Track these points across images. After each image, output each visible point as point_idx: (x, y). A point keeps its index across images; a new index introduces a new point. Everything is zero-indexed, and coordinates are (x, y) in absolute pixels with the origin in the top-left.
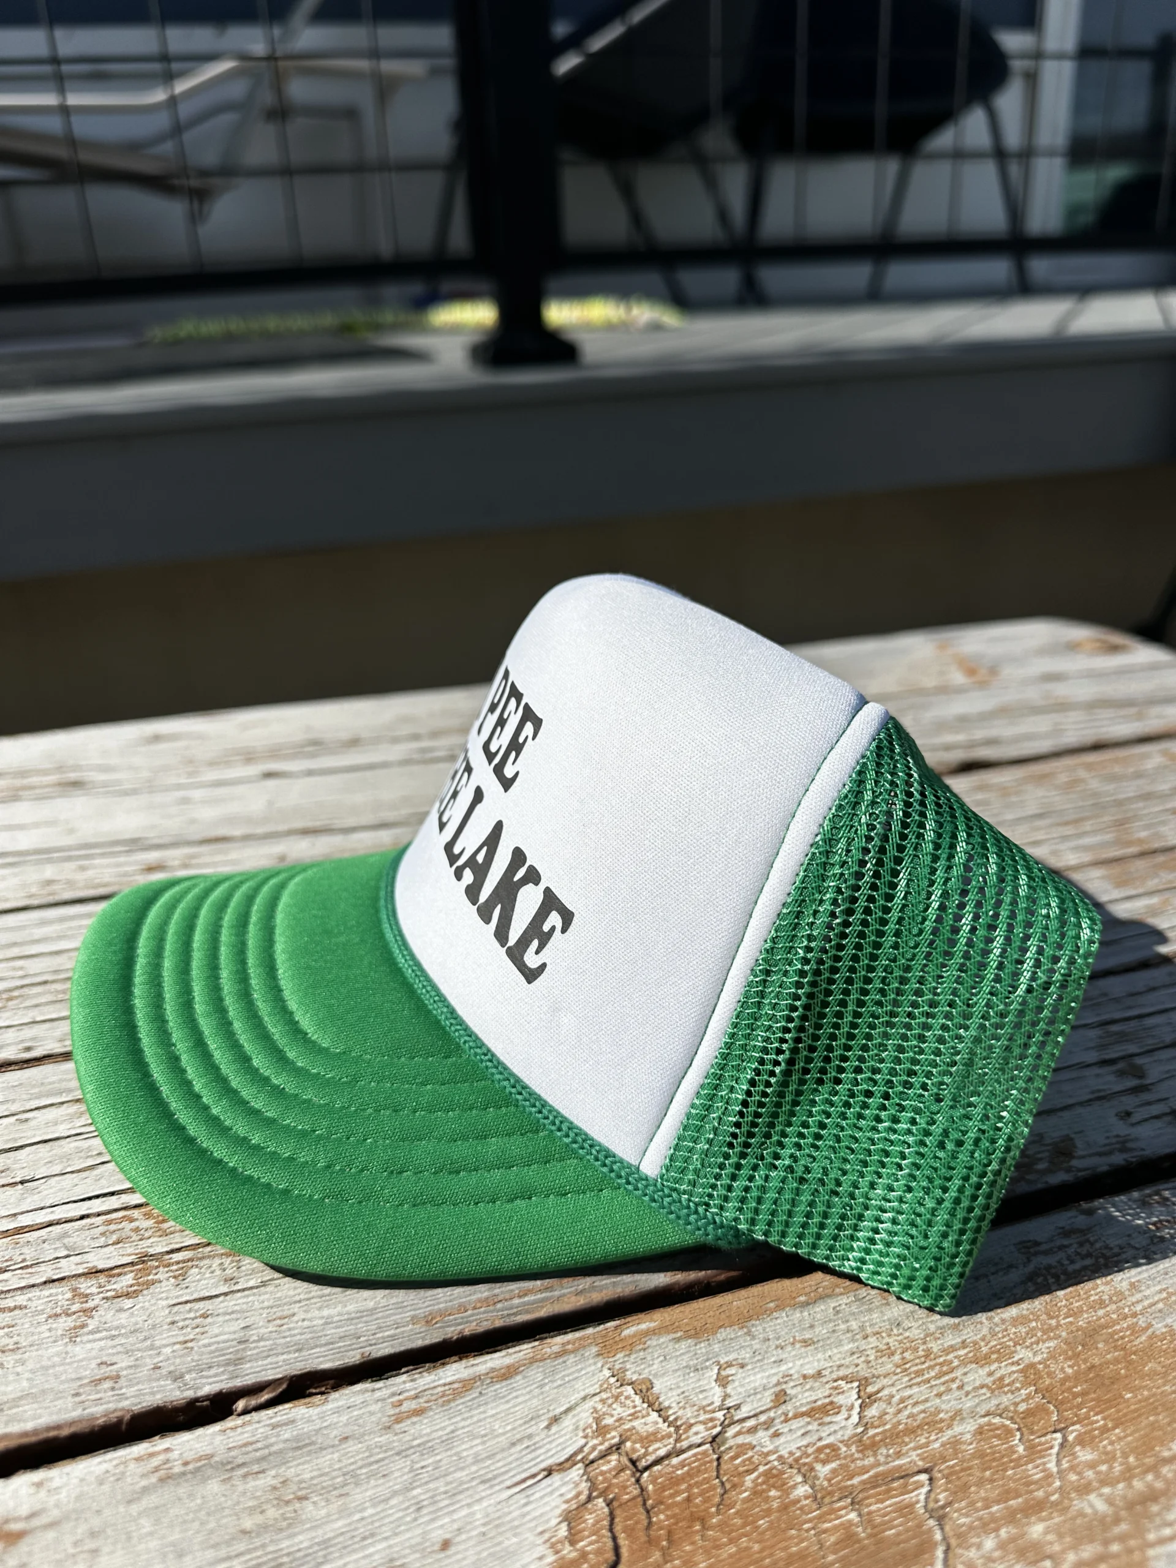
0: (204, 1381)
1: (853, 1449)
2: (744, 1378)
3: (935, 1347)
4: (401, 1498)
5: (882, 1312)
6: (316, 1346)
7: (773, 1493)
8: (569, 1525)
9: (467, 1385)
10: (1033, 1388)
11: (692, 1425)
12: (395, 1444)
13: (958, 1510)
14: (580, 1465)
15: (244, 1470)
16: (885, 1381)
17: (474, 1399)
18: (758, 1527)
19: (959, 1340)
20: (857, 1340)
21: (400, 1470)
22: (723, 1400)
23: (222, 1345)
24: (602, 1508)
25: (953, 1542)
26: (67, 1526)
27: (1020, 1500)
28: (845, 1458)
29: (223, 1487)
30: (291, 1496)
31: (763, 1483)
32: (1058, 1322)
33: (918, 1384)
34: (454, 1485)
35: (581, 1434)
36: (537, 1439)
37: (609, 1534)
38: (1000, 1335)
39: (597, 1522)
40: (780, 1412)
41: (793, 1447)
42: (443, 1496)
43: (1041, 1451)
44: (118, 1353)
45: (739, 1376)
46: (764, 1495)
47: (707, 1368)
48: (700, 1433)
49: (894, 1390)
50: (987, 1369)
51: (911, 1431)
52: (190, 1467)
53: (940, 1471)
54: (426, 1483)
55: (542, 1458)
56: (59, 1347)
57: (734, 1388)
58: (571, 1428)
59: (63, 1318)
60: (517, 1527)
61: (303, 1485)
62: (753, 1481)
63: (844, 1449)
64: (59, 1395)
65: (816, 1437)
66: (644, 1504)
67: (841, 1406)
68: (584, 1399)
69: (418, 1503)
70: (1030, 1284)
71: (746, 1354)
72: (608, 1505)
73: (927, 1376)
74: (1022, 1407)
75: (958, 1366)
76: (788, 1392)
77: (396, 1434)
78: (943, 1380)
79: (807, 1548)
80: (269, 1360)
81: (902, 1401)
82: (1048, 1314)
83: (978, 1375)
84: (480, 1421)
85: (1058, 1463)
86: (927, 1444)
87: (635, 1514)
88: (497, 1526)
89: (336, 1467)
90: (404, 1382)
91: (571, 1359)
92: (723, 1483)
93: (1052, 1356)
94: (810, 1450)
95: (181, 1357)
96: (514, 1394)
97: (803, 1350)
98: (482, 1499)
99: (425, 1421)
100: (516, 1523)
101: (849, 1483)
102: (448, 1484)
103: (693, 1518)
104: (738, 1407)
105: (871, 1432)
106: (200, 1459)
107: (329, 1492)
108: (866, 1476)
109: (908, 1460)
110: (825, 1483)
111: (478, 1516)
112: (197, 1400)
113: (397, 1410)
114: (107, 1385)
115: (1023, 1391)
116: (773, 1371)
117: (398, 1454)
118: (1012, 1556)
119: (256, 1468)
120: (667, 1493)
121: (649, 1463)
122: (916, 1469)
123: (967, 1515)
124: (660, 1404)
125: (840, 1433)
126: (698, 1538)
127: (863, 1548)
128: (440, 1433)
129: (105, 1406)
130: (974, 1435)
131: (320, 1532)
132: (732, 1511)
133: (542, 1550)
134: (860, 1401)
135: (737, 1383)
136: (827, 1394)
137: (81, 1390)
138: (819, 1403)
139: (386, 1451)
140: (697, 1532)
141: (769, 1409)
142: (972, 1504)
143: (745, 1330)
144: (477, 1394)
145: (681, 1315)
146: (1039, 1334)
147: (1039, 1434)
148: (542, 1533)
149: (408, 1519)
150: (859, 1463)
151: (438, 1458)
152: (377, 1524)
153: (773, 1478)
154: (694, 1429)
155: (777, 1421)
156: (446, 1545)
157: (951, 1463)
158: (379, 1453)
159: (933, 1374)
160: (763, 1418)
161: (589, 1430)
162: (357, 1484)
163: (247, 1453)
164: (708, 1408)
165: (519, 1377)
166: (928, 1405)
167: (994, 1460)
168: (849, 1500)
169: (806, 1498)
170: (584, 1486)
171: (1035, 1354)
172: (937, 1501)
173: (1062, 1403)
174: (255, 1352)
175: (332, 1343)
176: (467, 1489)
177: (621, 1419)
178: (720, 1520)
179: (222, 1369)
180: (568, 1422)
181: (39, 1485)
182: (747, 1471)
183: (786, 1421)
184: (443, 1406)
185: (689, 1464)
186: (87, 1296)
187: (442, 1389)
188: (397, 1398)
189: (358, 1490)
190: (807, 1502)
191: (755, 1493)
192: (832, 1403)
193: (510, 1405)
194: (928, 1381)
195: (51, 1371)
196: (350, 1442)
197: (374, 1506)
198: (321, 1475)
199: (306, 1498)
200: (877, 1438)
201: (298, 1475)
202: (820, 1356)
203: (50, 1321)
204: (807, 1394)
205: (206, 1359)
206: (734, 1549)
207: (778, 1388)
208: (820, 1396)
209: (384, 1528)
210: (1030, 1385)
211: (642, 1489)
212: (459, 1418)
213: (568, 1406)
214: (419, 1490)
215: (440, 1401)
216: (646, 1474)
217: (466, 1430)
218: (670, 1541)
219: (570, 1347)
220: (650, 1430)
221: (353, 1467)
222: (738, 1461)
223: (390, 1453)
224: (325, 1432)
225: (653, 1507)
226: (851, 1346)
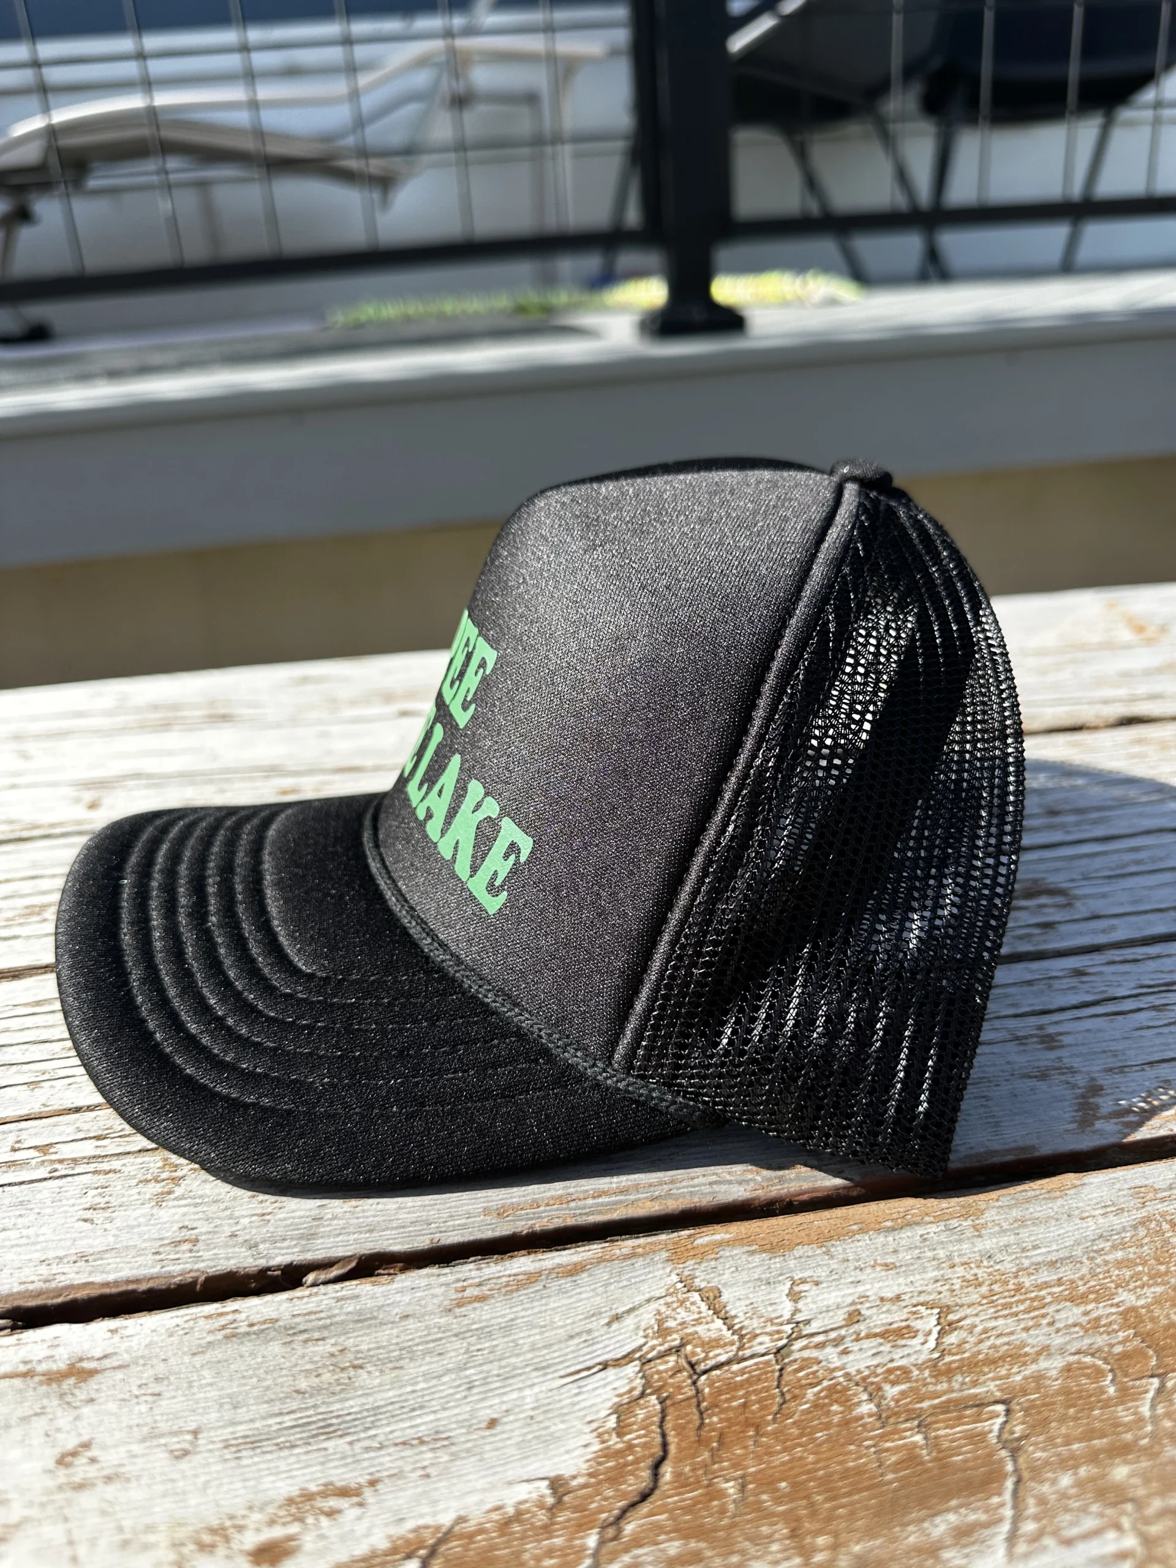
0: (277, 1251)
1: (927, 1373)
2: (817, 1295)
3: (1027, 1282)
4: (453, 1376)
5: (973, 1243)
6: (387, 1229)
7: (835, 1408)
8: (618, 1417)
9: (532, 1278)
10: (1132, 1331)
11: (757, 1336)
12: (455, 1326)
13: (1035, 1444)
14: (637, 1362)
15: (305, 1336)
16: (969, 1311)
17: (537, 1291)
18: (815, 1439)
19: (1055, 1277)
20: (943, 1269)
21: (455, 1351)
22: (793, 1315)
23: (297, 1220)
24: (654, 1405)
25: (1026, 1475)
26: (134, 1369)
27: (1105, 1440)
28: (916, 1381)
29: (283, 1350)
30: (348, 1364)
31: (826, 1397)
32: (1168, 1268)
33: (1005, 1316)
34: (507, 1369)
35: (641, 1333)
36: (596, 1334)
37: (658, 1430)
38: (1101, 1276)
39: (647, 1418)
40: (851, 1331)
41: (862, 1366)
42: (496, 1379)
43: (1133, 1394)
44: (199, 1219)
45: (812, 1293)
46: (826, 1409)
47: (779, 1282)
48: (764, 1344)
49: (977, 1320)
50: (1082, 1309)
51: (992, 1362)
52: (255, 1328)
53: (1019, 1404)
54: (481, 1365)
55: (599, 1352)
56: (146, 1209)
57: (806, 1304)
58: (632, 1327)
59: (152, 1184)
60: (566, 1414)
61: (359, 1355)
62: (817, 1394)
63: (916, 1373)
64: (141, 1252)
65: (888, 1358)
66: (698, 1405)
67: (918, 1331)
68: (649, 1301)
69: (470, 1383)
70: (1140, 1229)
71: (822, 1273)
72: (661, 1403)
73: (1015, 1309)
74: (1118, 1349)
75: (1050, 1303)
76: (863, 1312)
77: (456, 1317)
78: (1032, 1314)
79: (865, 1464)
80: (341, 1238)
81: (985, 1331)
82: (1157, 1259)
83: (1073, 1313)
84: (541, 1312)
85: (1153, 1407)
86: (1008, 1376)
87: (688, 1414)
88: (545, 1412)
89: (394, 1341)
90: (470, 1270)
91: (640, 1262)
92: (783, 1394)
93: (1158, 1301)
94: (879, 1370)
95: (257, 1227)
96: (578, 1291)
97: (883, 1273)
98: (533, 1385)
99: (486, 1308)
100: (565, 1411)
101: (918, 1406)
102: (501, 1367)
103: (748, 1424)
104: (808, 1322)
105: (948, 1359)
106: (265, 1322)
107: (384, 1364)
108: (936, 1401)
109: (985, 1389)
110: (892, 1404)
111: (528, 1400)
112: (269, 1269)
113: (460, 1295)
114: (186, 1246)
115: (1121, 1334)
116: (850, 1291)
117: (456, 1335)
118: (1089, 1495)
119: (316, 1335)
120: (723, 1397)
121: (708, 1367)
122: (992, 1399)
123: (1044, 1450)
124: (726, 1312)
125: (914, 1357)
126: (751, 1443)
127: (927, 1471)
128: (500, 1320)
129: (182, 1266)
130: (1061, 1371)
131: (371, 1399)
132: (790, 1421)
133: (589, 1438)
134: (939, 1328)
135: (809, 1300)
136: (904, 1317)
137: (161, 1250)
138: (895, 1326)
139: (444, 1332)
140: (750, 1437)
141: (840, 1328)
142: (1051, 1439)
143: (824, 1249)
144: (541, 1287)
145: (758, 1230)
146: (1145, 1278)
147: (1134, 1377)
148: (590, 1422)
149: (458, 1396)
150: (931, 1388)
151: (495, 1343)
152: (427, 1398)
153: (837, 1394)
154: (759, 1339)
155: (848, 1339)
156: (492, 1423)
157: (1032, 1397)
158: (437, 1333)
159: (1022, 1307)
160: (833, 1335)
161: (650, 1331)
162: (411, 1359)
163: (310, 1321)
164: (776, 1321)
165: (585, 1275)
166: (1013, 1338)
167: (1080, 1398)
168: (916, 1423)
169: (870, 1416)
170: (639, 1382)
171: (1138, 1298)
172: (1012, 1433)
173: (1164, 1349)
174: (328, 1229)
175: (403, 1227)
176: (520, 1375)
177: (684, 1323)
178: (776, 1429)
179: (295, 1242)
180: (630, 1321)
181: (113, 1331)
182: (810, 1384)
183: (857, 1340)
184: (505, 1295)
185: (749, 1372)
186: (176, 1166)
187: (507, 1279)
188: (460, 1284)
189: (412, 1365)
190: (871, 1420)
191: (816, 1406)
192: (908, 1327)
193: (573, 1300)
194: (1015, 1314)
195: (135, 1230)
196: (411, 1320)
197: (425, 1381)
198: (378, 1348)
199: (361, 1367)
200: (954, 1366)
201: (357, 1346)
202: (901, 1280)
203: (141, 1185)
204: (883, 1316)
205: (280, 1232)
206: (787, 1458)
207: (853, 1308)
208: (897, 1319)
209: (434, 1403)
210: (1129, 1327)
211: (698, 1391)
212: (520, 1308)
213: (631, 1306)
214: (472, 1371)
215: (503, 1290)
216: (703, 1378)
217: (526, 1319)
218: (721, 1443)
219: (640, 1250)
220: (713, 1336)
221: (410, 1343)
222: (801, 1374)
223: (448, 1334)
224: (387, 1309)
225: (707, 1409)
226: (936, 1273)
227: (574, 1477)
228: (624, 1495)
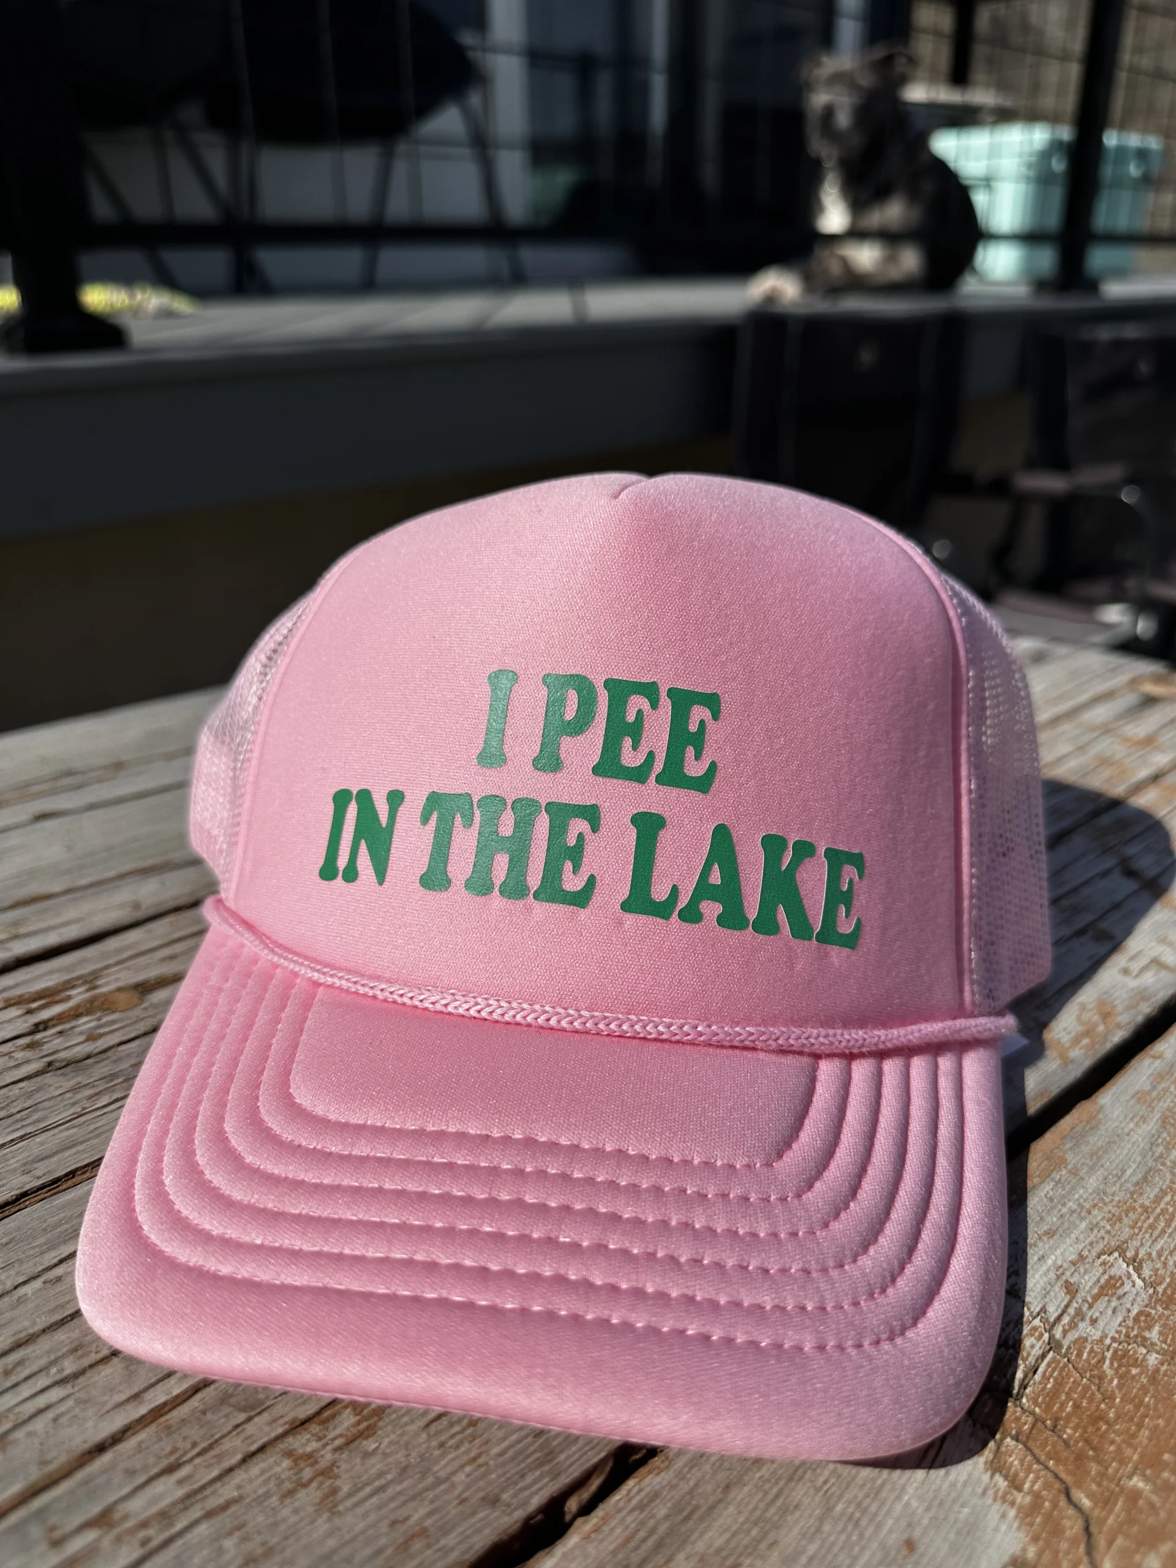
0: (527, 1493)
1: (1159, 1308)
3: (1145, 1202)
4: (830, 1521)
5: (1083, 1187)
7: (1134, 1371)
8: (1001, 1472)
11: (1020, 1341)
12: (780, 1472)
16: (1135, 1243)
18: (1148, 1404)
19: (1157, 1190)
20: (1085, 1217)
21: (806, 1495)
22: (1027, 1309)
24: (1016, 1446)
28: (1160, 1317)
31: (1120, 1366)
34: (868, 1486)
37: (1041, 1467)
39: (1021, 1461)
40: (1080, 1301)
41: (1115, 1326)
42: (868, 1501)
44: (404, 1503)
46: (1129, 1376)
48: (1033, 1346)
49: (1146, 1248)
54: (841, 1496)
56: (325, 1524)
59: (302, 1494)
61: (724, 1554)
62: (1111, 1368)
63: (1153, 1312)
65: (1125, 1310)
66: (1046, 1427)
67: (1120, 1278)
69: (850, 1519)
72: (1017, 1440)
76: (1072, 1280)
81: (1159, 1255)
87: (1047, 1439)
88: (941, 1506)
89: (741, 1519)
92: (1089, 1380)
94: (1130, 1323)
95: (481, 1478)
97: (1052, 1242)
98: (904, 1487)
100: (954, 1495)
102: (862, 1486)
103: (1094, 1420)
104: (1044, 1310)
105: (1160, 1289)
107: (755, 1549)
110: (1164, 1346)
111: (914, 1504)
112: (530, 1518)
114: (417, 1545)
116: (1044, 1268)
117: (790, 1479)
119: (662, 1558)
120: (1055, 1409)
121: (1017, 1389)
125: (1139, 1299)
126: (1112, 1435)
132: (1118, 1400)
133: (998, 1508)
134: (1131, 1267)
136: (1101, 1271)
138: (1102, 1281)
139: (777, 1483)
140: (1107, 1431)
141: (1070, 1302)
148: (984, 1493)
149: (854, 1538)
153: (1124, 1358)
155: (1084, 1309)
156: (910, 1545)
158: (771, 1488)
159: (1162, 1224)
160: (1071, 1311)
162: (777, 1527)
163: (637, 1548)
164: (1022, 1321)
169: (1162, 1364)
176: (882, 1484)
178: (1116, 1412)
179: (538, 1472)
182: (1099, 1361)
183: (1091, 1307)
185: (1051, 1376)
186: (309, 1456)
189: (783, 1533)
190: (1165, 1367)
191: (1121, 1377)
192: (1111, 1277)
194: (1163, 1232)
196: (734, 1489)
197: (811, 1540)
198: (733, 1536)
200: (1169, 1292)
201: (711, 1545)
202: (1069, 1241)
204: (1087, 1277)
205: (510, 1469)
206: (1147, 1432)
207: (1060, 1281)
208: (1098, 1274)
211: (1033, 1415)
214: (841, 1506)
216: (1024, 1400)
218: (1094, 1449)
221: (758, 1513)
222: (1085, 1356)
223: (782, 1483)
224: (700, 1491)
225: (1055, 1426)
226: (1083, 1225)
227: (1024, 1550)
228: (1074, 1542)
